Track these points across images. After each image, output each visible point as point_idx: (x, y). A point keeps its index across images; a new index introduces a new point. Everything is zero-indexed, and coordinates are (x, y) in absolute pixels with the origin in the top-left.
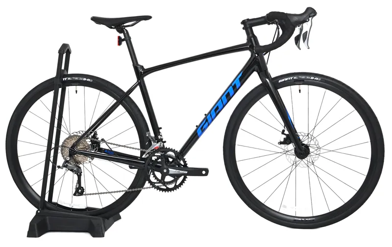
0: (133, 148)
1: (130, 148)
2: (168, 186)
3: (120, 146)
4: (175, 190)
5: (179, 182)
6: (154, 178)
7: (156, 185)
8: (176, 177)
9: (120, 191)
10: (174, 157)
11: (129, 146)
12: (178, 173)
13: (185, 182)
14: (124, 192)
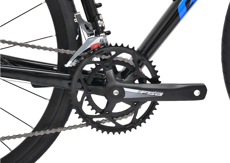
0: (45, 49)
1: (39, 48)
2: (118, 121)
3: (15, 44)
4: (133, 129)
5: (141, 112)
6: (90, 107)
7: (95, 120)
8: (135, 104)
9: (14, 137)
10: (132, 64)
11: (36, 44)
13: (154, 111)
14: (23, 139)
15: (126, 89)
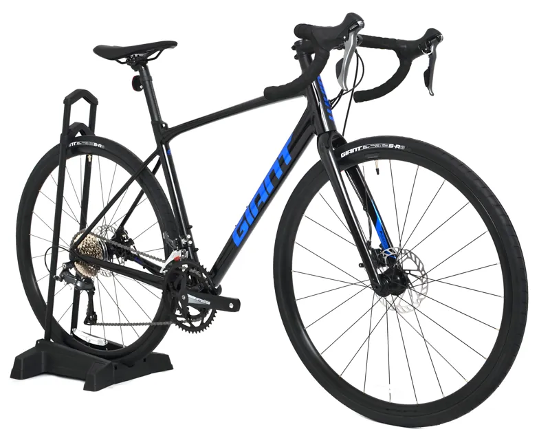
2: (193, 323)
4: (201, 331)
8: (203, 310)
9: (143, 324)
12: (199, 303)
15: (189, 296)
